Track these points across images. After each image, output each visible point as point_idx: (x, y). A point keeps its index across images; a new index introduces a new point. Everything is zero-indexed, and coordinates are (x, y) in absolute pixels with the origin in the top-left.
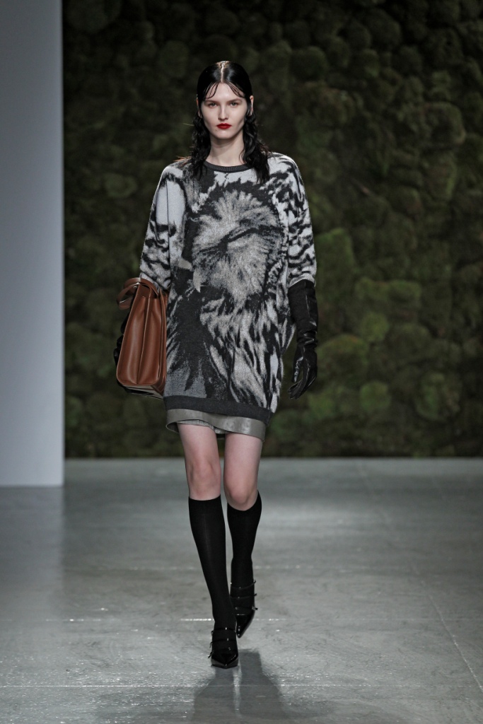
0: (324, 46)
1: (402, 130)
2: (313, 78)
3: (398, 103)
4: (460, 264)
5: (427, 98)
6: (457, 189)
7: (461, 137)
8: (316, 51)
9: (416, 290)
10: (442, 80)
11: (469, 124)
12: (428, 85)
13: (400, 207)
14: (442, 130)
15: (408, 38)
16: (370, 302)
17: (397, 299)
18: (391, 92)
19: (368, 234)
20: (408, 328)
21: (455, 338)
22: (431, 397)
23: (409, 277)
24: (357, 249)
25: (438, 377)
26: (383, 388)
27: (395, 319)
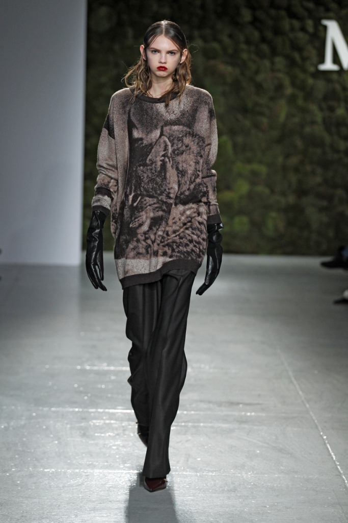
0: (220, 42)
1: (259, 87)
2: (214, 58)
3: (257, 72)
4: (288, 156)
5: (273, 70)
6: (287, 118)
7: (289, 91)
8: (216, 45)
9: (263, 169)
10: (280, 61)
11: (293, 84)
12: (273, 63)
13: (257, 126)
14: (280, 87)
15: (263, 39)
16: (240, 175)
17: (254, 173)
18: (253, 67)
19: (240, 139)
20: (260, 189)
21: (284, 194)
22: (270, 224)
23: (261, 162)
24: (235, 146)
25: (274, 214)
26: (245, 219)
27: (253, 183)
